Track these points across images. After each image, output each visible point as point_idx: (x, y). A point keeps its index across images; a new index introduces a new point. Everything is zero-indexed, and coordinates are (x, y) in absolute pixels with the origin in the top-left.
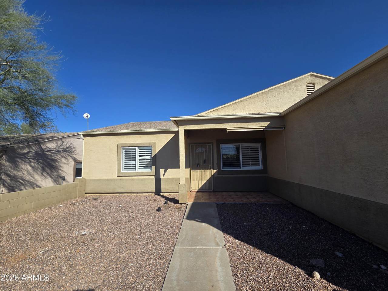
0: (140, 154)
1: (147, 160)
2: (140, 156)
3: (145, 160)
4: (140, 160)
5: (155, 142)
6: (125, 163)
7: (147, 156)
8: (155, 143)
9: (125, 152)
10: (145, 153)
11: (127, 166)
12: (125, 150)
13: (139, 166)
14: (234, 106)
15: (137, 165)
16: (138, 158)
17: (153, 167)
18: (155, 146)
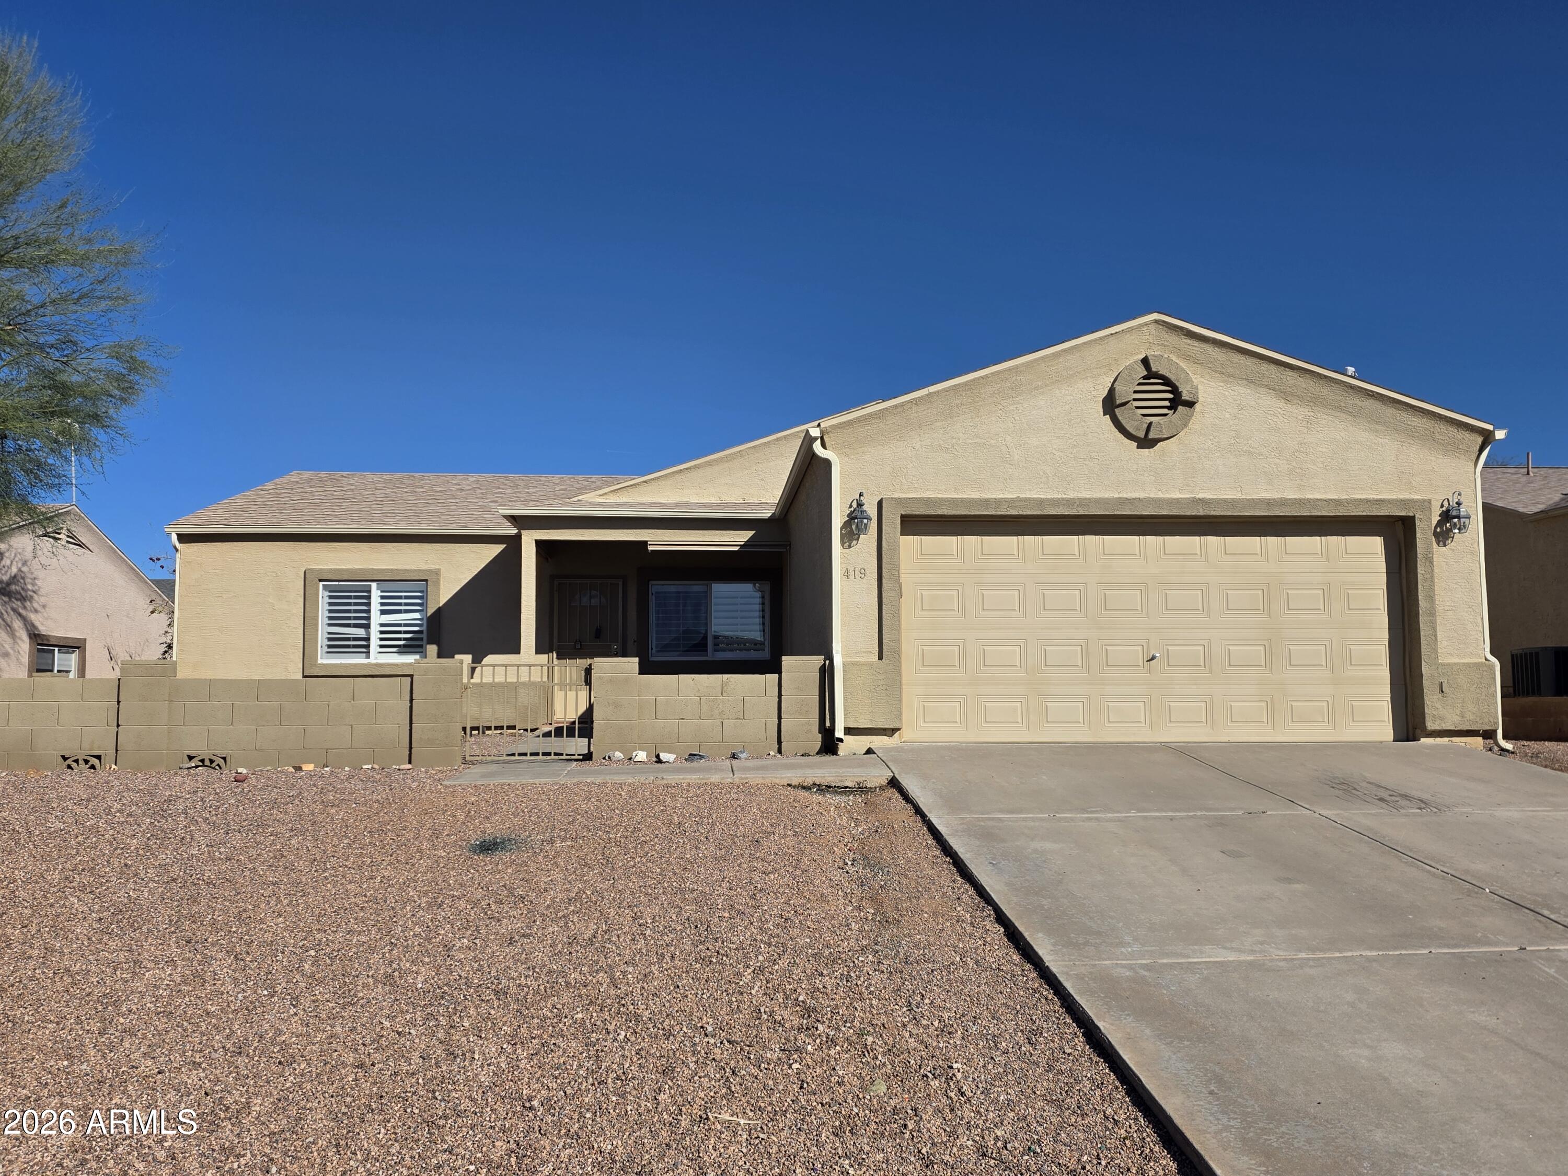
0: (382, 604)
1: (406, 625)
2: (383, 612)
3: (399, 625)
4: (382, 625)
5: (439, 570)
6: (329, 633)
7: (407, 611)
8: (437, 573)
9: (330, 597)
10: (400, 604)
11: (337, 644)
12: (330, 592)
13: (381, 646)
14: (679, 477)
15: (374, 642)
16: (376, 619)
17: (429, 647)
18: (437, 582)
